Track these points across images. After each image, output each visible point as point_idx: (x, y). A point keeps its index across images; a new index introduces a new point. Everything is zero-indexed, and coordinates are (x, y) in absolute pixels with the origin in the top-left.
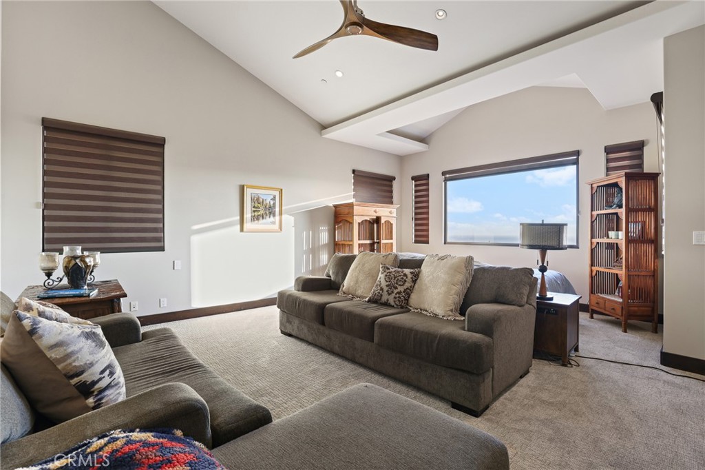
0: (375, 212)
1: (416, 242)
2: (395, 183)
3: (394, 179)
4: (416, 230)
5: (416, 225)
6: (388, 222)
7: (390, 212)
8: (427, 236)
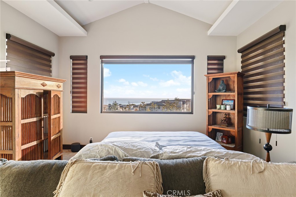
0: (43, 85)
1: (73, 112)
2: (53, 59)
3: (53, 55)
4: (73, 102)
5: (73, 97)
6: (56, 96)
7: (58, 87)
8: (86, 107)
